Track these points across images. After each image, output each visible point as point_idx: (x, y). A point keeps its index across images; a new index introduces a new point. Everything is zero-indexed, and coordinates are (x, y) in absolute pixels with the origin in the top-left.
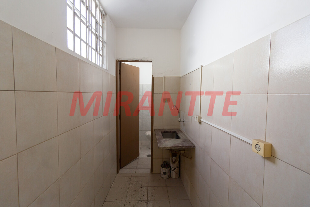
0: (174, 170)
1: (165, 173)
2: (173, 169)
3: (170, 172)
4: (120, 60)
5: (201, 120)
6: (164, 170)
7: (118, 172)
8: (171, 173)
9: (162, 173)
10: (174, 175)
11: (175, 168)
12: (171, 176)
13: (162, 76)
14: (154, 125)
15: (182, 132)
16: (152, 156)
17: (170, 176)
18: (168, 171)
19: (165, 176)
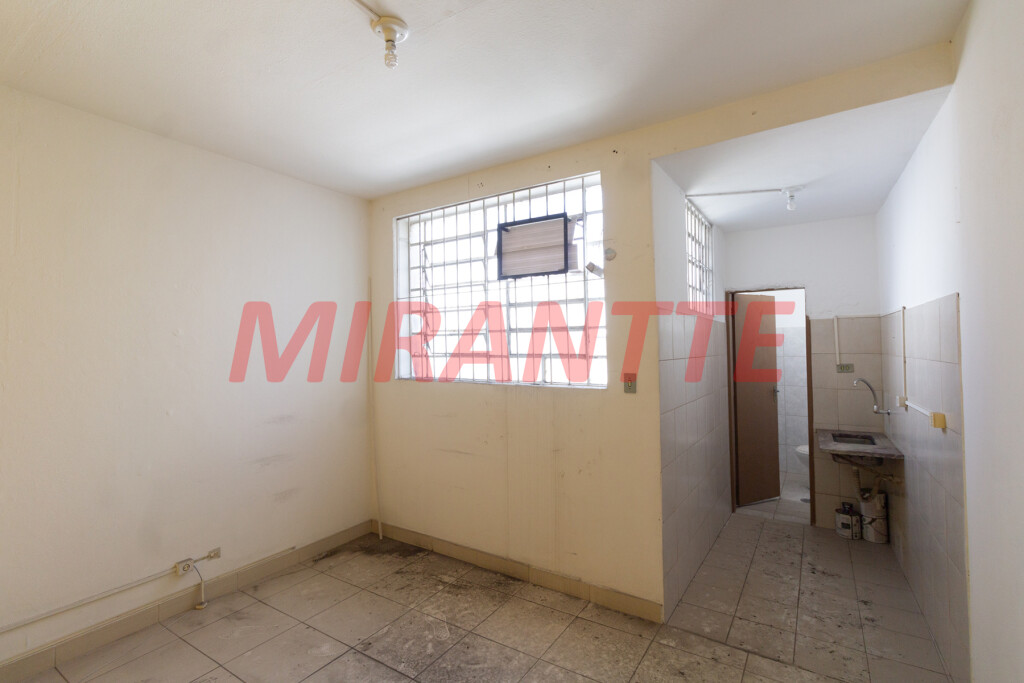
0: (870, 523)
1: (845, 526)
2: (868, 520)
3: (862, 528)
4: (734, 290)
5: (907, 403)
6: (845, 518)
7: (733, 511)
8: (864, 531)
9: (840, 525)
10: (871, 533)
11: (874, 520)
12: (865, 537)
13: (831, 317)
14: (815, 420)
15: (886, 437)
16: (812, 501)
17: (862, 538)
18: (854, 523)
19: (847, 533)
